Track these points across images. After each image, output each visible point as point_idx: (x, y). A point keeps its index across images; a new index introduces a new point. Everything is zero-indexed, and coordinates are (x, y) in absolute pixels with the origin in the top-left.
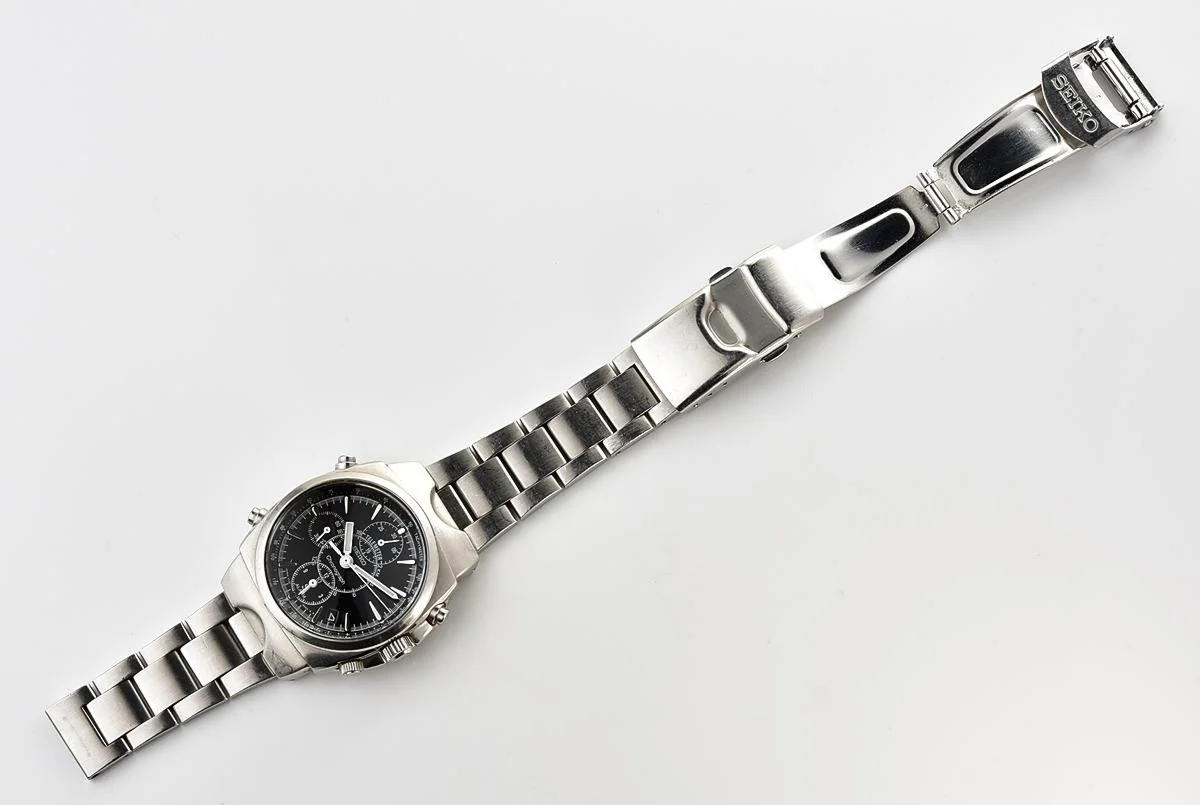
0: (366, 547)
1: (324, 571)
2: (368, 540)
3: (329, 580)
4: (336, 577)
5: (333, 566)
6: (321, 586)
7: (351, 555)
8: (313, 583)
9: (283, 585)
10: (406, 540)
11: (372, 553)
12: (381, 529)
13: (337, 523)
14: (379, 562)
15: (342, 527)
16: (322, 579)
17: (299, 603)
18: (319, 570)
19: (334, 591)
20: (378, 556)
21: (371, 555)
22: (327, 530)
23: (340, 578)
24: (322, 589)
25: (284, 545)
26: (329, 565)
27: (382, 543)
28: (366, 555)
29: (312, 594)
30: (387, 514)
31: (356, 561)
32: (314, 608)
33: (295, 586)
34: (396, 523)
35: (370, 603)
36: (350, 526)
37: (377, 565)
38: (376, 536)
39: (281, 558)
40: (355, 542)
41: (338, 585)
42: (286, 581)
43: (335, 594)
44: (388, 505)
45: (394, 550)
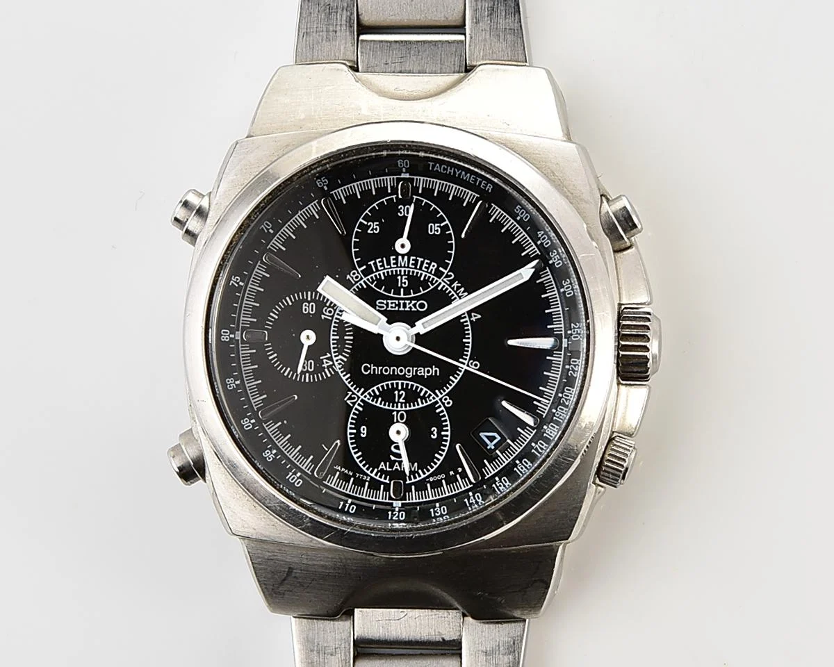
0: (390, 282)
1: (388, 396)
2: (382, 269)
3: (412, 396)
4: (416, 378)
5: (390, 370)
6: (412, 420)
7: (389, 322)
8: (399, 433)
9: (365, 493)
10: (428, 192)
11: (410, 278)
12: (374, 228)
13: (309, 309)
14: (438, 274)
15: (321, 303)
16: (400, 408)
17: (421, 486)
18: (378, 404)
19: (441, 399)
20: (427, 269)
21: (415, 282)
22: (308, 338)
23: (422, 372)
24: (420, 422)
25: (282, 442)
26: (383, 378)
27: (403, 245)
28: (407, 292)
29: (420, 448)
30: (351, 198)
31: (411, 318)
32: (452, 461)
33: (382, 471)
34: (382, 192)
35: (511, 342)
36: (329, 288)
37: (443, 283)
38: (381, 247)
39: (306, 465)
40: (368, 296)
41: (435, 384)
42: (359, 483)
43: (449, 402)
44: (333, 186)
45: (434, 229)
